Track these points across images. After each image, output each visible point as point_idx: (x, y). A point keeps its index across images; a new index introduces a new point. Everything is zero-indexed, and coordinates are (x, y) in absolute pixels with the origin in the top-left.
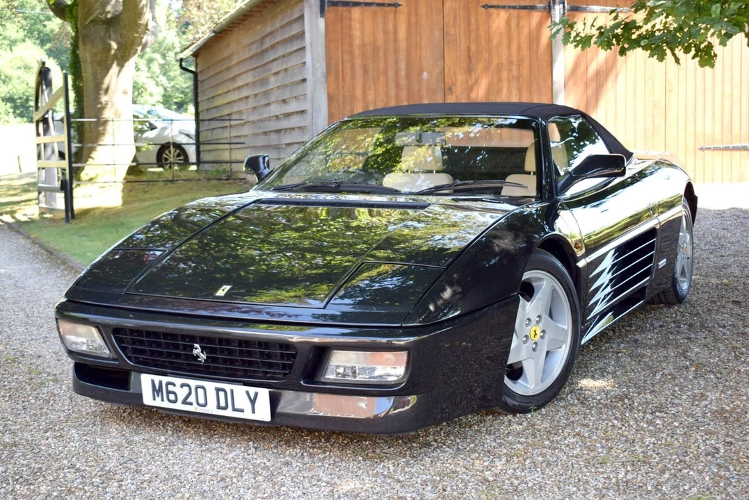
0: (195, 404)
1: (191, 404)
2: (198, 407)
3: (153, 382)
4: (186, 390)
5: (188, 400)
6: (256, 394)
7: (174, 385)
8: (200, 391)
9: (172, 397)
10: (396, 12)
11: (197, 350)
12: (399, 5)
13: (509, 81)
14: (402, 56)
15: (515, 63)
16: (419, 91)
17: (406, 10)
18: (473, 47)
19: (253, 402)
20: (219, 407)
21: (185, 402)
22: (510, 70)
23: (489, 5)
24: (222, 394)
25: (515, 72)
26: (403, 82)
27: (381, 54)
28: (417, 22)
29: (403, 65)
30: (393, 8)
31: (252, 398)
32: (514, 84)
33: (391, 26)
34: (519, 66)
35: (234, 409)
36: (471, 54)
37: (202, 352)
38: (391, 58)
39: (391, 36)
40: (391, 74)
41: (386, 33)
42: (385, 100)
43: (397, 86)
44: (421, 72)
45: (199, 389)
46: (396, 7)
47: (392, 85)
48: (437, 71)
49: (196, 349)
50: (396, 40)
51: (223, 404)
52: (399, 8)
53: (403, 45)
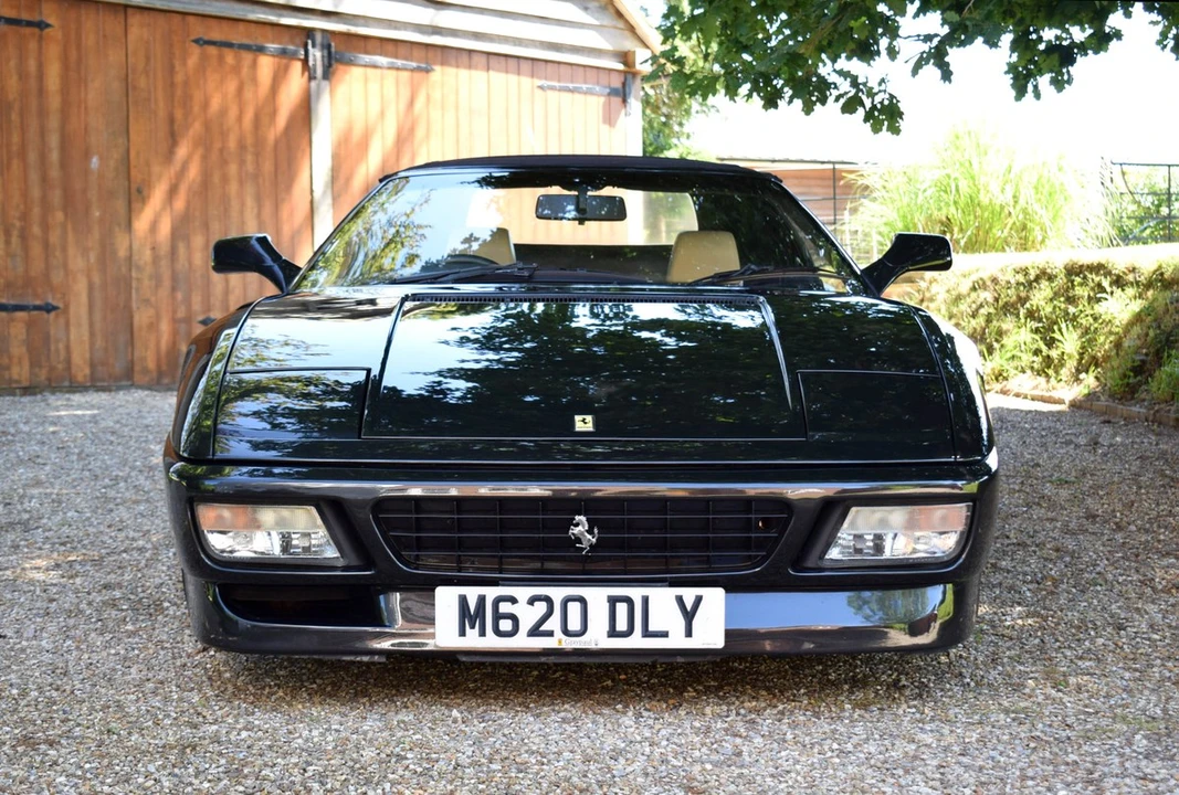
0: (558, 634)
1: (550, 634)
2: (564, 637)
3: (463, 600)
4: (541, 607)
5: (545, 627)
6: (699, 600)
7: (513, 600)
8: (574, 608)
9: (506, 625)
10: (41, 38)
11: (581, 528)
12: (48, 26)
13: (241, 183)
14: (54, 122)
15: (250, 149)
16: (85, 191)
17: (59, 35)
18: (179, 114)
19: (689, 615)
20: (613, 633)
21: (535, 632)
22: (242, 163)
23: (206, 38)
24: (622, 608)
25: (250, 167)
26: (55, 173)
27: (14, 116)
28: (79, 61)
29: (54, 140)
30: (36, 30)
31: (689, 609)
32: (250, 190)
33: (32, 65)
34: (257, 155)
35: (647, 633)
36: (176, 127)
37: (590, 531)
38: (33, 125)
39: (33, 83)
40: (32, 157)
41: (23, 76)
42: (22, 207)
43: (44, 179)
44: (87, 155)
45: (570, 604)
46: (42, 29)
47: (34, 176)
48: (115, 156)
49: (577, 525)
50: (41, 91)
51: (622, 625)
52: (47, 30)
53: (54, 102)
